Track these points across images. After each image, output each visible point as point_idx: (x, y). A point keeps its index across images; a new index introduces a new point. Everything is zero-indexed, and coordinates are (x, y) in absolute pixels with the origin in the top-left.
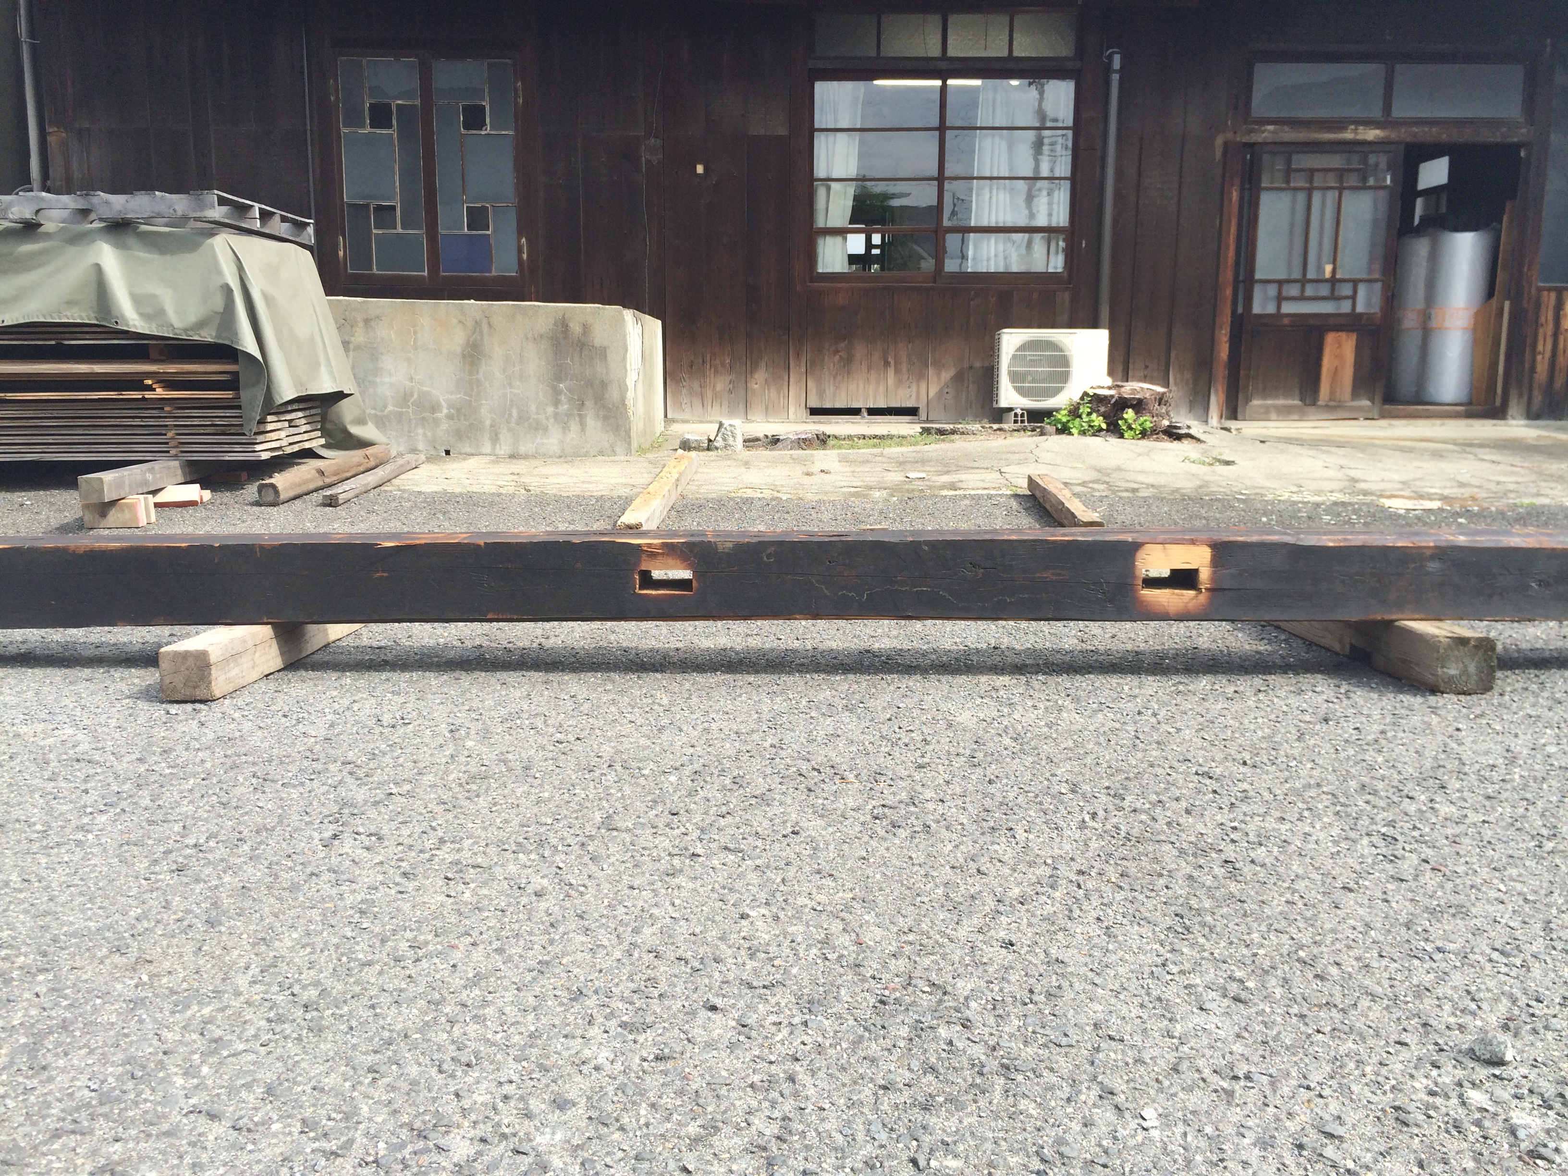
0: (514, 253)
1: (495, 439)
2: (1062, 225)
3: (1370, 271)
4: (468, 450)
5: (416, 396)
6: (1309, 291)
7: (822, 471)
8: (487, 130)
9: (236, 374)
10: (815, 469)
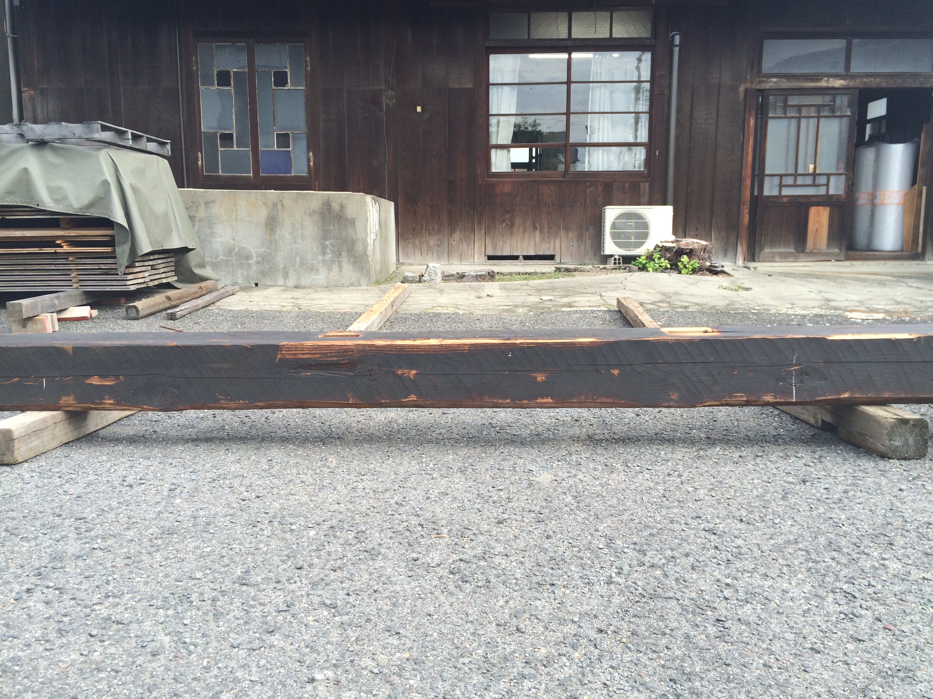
0: (306, 160)
1: (286, 276)
2: (643, 141)
3: (838, 169)
4: (269, 283)
5: (237, 250)
6: (800, 181)
7: (488, 296)
8: (289, 86)
9: (113, 236)
10: (484, 294)
